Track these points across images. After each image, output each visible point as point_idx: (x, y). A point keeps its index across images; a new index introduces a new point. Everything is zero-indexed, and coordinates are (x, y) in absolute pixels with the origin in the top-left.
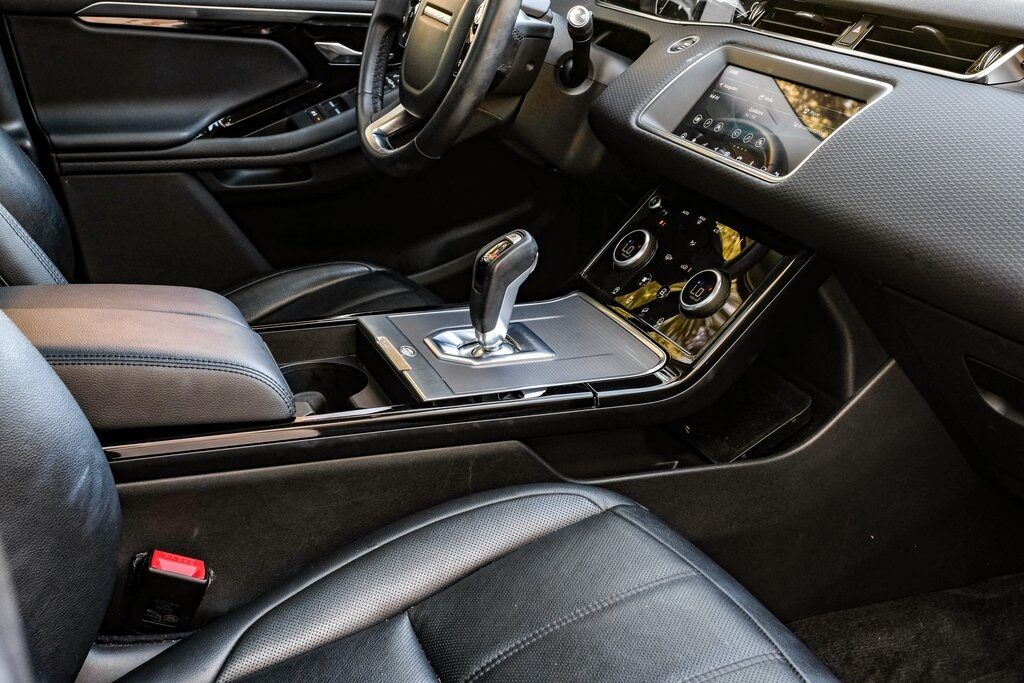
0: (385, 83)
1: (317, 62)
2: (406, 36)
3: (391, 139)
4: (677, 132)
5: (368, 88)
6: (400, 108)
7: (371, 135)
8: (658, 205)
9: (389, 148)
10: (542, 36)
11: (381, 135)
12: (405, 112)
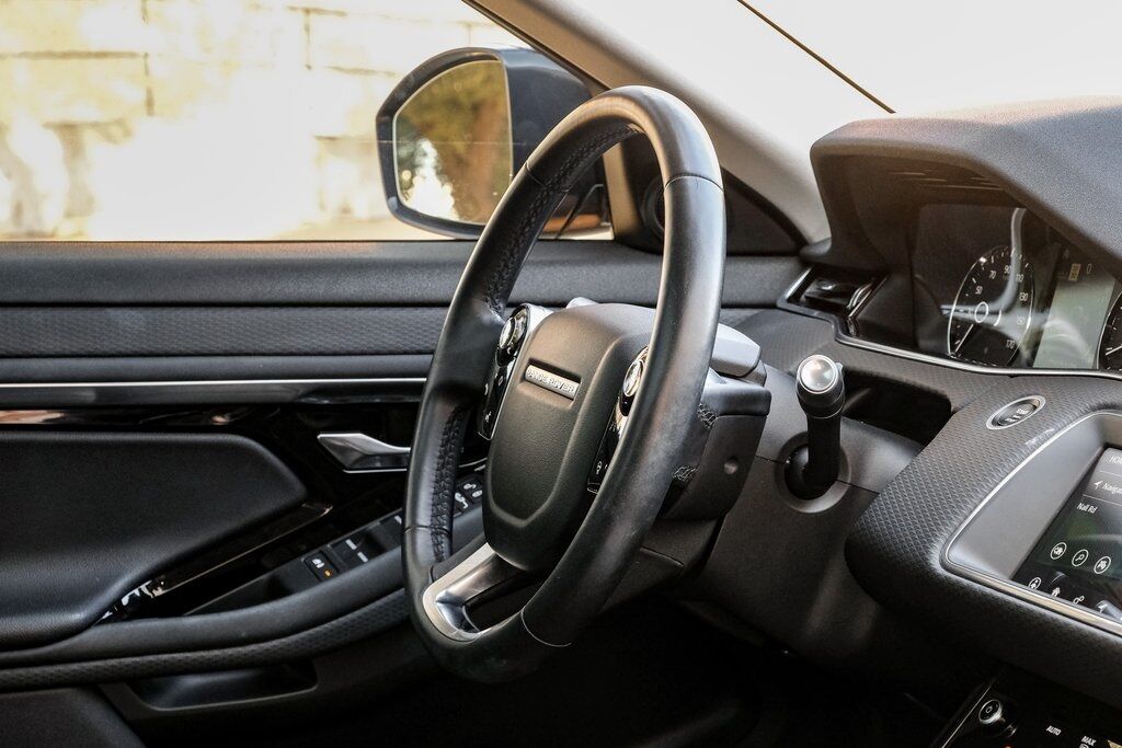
0: (453, 501)
1: (321, 469)
2: (492, 419)
3: (472, 610)
4: (1021, 576)
5: (424, 517)
6: (486, 552)
7: (434, 608)
8: (997, 716)
9: (468, 628)
10: (750, 410)
11: (452, 603)
12: (496, 557)
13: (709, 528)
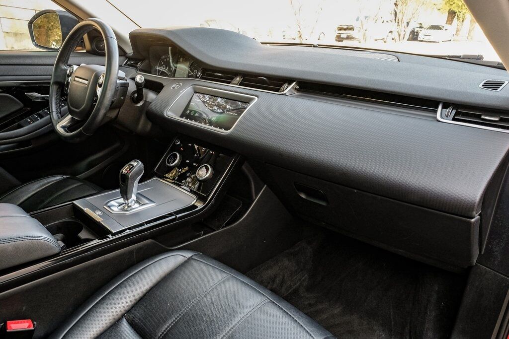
0: (60, 105)
2: (68, 89)
3: (68, 128)
4: (182, 116)
5: (54, 110)
6: (70, 116)
7: (59, 128)
8: (179, 143)
9: (68, 132)
10: (125, 86)
11: (63, 127)
12: (72, 118)
13: (118, 110)
